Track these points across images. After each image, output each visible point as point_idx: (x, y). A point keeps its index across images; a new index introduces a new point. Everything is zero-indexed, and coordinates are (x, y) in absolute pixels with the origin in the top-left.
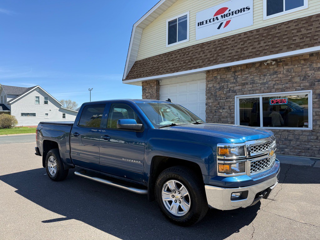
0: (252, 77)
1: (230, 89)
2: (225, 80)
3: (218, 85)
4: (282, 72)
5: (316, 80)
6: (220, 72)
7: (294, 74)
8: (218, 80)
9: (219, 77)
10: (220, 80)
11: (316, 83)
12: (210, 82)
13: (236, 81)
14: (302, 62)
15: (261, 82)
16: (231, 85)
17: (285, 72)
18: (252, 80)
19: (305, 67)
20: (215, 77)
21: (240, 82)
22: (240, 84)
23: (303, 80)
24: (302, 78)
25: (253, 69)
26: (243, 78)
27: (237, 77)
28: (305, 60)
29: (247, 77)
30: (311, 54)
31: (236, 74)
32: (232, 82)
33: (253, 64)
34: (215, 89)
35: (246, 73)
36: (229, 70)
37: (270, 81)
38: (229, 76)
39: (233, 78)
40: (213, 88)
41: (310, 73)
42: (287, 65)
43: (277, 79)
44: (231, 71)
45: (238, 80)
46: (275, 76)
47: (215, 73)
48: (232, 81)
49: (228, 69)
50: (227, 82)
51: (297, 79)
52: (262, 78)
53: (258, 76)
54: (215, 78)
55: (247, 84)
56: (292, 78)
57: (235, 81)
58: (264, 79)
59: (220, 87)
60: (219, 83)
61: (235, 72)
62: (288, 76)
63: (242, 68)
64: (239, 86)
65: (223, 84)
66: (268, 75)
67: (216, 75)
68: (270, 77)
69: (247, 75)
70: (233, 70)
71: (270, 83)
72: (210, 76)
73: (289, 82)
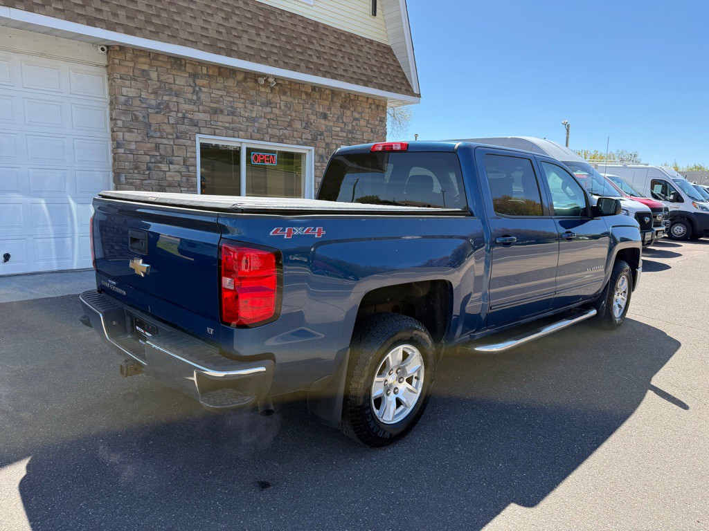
0: (231, 99)
1: (184, 115)
2: (171, 89)
3: (153, 96)
4: (278, 105)
5: (319, 133)
6: (155, 63)
7: (294, 114)
8: (154, 84)
9: (154, 75)
10: (158, 83)
11: (319, 137)
12: (127, 83)
13: (199, 98)
14: (304, 96)
15: (246, 115)
16: (186, 106)
17: (283, 107)
18: (232, 107)
19: (307, 106)
20: (143, 70)
21: (207, 104)
22: (208, 109)
23: (305, 128)
24: (304, 125)
25: (231, 83)
26: (213, 95)
27: (200, 89)
28: (307, 94)
29: (222, 96)
30: (315, 88)
31: (198, 82)
32: (189, 100)
33: (233, 71)
34: (144, 105)
35: (219, 86)
36: (182, 65)
37: (261, 117)
38: (181, 80)
39: (190, 89)
40: (136, 102)
41: (313, 117)
42: (285, 93)
43: (272, 116)
44: (185, 71)
45: (203, 96)
46: (269, 110)
47: (142, 60)
48: (189, 96)
49: (178, 61)
50: (177, 95)
51: (297, 125)
52: (249, 106)
53: (242, 100)
54: (143, 76)
55: (222, 112)
56: (291, 120)
57: (195, 98)
58: (252, 111)
59: (160, 104)
60: (155, 93)
61: (194, 76)
62: (285, 115)
63: (211, 72)
64: (204, 112)
65: (165, 98)
66: (258, 104)
67: (145, 67)
68: (261, 108)
69: (221, 93)
70: (189, 69)
71: (262, 120)
72: (126, 63)
73: (289, 126)
